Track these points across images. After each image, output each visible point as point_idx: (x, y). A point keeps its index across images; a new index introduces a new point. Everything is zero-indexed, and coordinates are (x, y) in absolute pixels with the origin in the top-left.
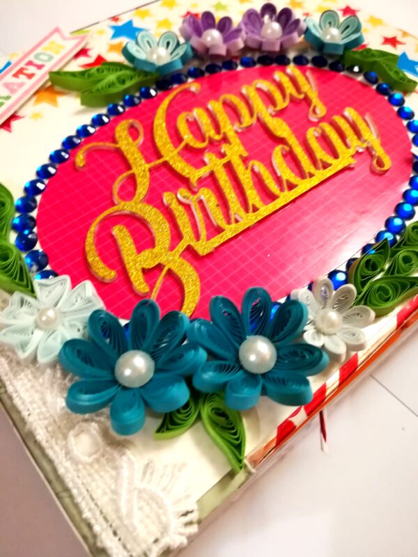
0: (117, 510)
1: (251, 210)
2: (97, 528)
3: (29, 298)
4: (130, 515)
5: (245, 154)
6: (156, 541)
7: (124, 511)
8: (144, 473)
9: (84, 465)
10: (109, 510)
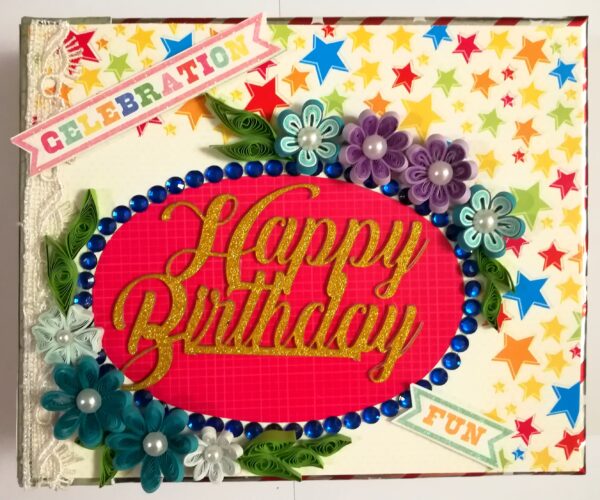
0: (38, 455)
1: (247, 343)
2: (25, 454)
3: (62, 316)
4: (42, 462)
5: (288, 292)
6: (45, 479)
7: (40, 458)
8: (59, 450)
9: (37, 424)
10: (35, 450)
